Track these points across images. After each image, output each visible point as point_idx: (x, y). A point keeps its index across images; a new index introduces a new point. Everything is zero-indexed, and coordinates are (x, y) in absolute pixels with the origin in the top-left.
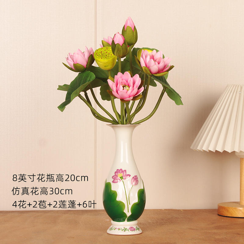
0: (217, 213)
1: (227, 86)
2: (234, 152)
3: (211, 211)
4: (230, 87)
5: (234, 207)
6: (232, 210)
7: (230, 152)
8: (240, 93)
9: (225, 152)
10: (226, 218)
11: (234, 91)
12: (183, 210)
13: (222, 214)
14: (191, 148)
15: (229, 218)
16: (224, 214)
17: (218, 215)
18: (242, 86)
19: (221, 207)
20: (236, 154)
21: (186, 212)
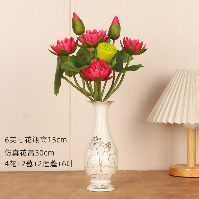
0: (168, 173)
1: (177, 70)
2: (182, 124)
3: (164, 172)
4: (179, 71)
5: (182, 169)
6: (180, 171)
7: (179, 124)
8: (187, 75)
9: (175, 124)
10: (176, 177)
11: (182, 75)
12: (141, 171)
13: (173, 174)
14: (148, 120)
15: (178, 177)
16: (174, 174)
17: (170, 175)
18: (189, 70)
19: (172, 168)
20: (184, 125)
21: (143, 172)
